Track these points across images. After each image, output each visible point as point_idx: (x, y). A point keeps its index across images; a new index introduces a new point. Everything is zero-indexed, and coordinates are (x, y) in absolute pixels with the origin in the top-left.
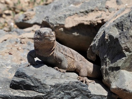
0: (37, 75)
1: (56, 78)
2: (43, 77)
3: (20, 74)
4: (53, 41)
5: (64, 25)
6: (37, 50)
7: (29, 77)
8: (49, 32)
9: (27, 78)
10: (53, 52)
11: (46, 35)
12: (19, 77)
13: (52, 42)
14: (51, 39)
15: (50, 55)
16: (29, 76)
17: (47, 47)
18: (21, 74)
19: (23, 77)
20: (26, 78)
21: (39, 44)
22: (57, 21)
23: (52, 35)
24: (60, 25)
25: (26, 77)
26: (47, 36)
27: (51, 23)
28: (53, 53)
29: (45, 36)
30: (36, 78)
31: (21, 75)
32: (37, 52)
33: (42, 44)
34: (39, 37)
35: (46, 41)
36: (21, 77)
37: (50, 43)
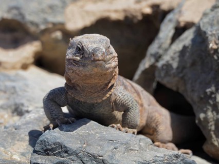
0: (90, 145)
1: (132, 150)
2: (106, 149)
3: (50, 147)
4: (112, 70)
5: (62, 24)
6: (72, 89)
7: (75, 153)
8: (104, 50)
9: (70, 155)
10: (110, 93)
11: (97, 58)
12: (48, 154)
13: (109, 71)
14: (107, 66)
15: (104, 99)
16: (74, 149)
17: (96, 81)
18: (53, 146)
19: (59, 154)
20: (65, 155)
21: (78, 75)
22: (46, 16)
23: (110, 56)
24: (54, 24)
25: (66, 152)
26: (99, 60)
27: (32, 23)
28: (111, 95)
29: (95, 61)
30: (91, 152)
31: (52, 150)
32: (72, 93)
33: (85, 75)
34: (79, 58)
35: (96, 70)
36: (54, 155)
37: (105, 74)
